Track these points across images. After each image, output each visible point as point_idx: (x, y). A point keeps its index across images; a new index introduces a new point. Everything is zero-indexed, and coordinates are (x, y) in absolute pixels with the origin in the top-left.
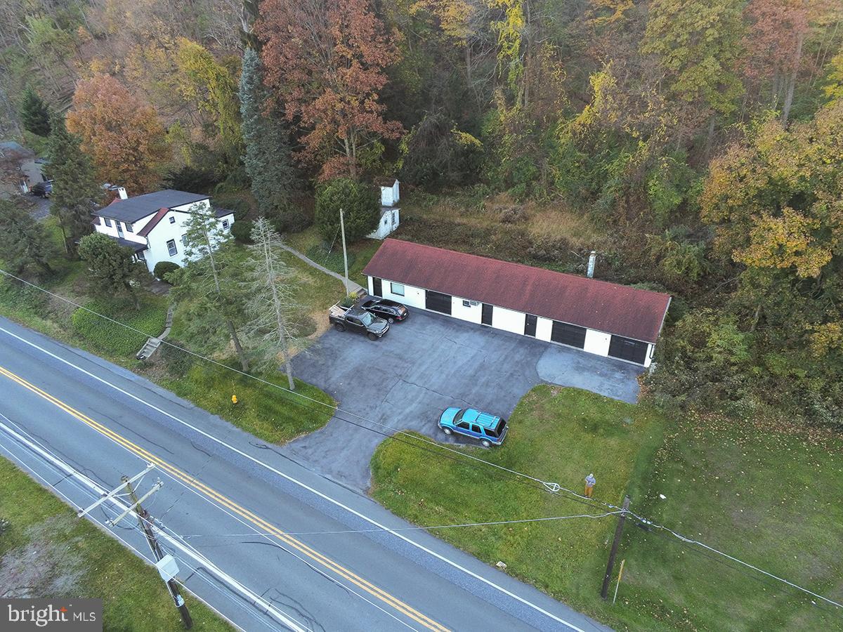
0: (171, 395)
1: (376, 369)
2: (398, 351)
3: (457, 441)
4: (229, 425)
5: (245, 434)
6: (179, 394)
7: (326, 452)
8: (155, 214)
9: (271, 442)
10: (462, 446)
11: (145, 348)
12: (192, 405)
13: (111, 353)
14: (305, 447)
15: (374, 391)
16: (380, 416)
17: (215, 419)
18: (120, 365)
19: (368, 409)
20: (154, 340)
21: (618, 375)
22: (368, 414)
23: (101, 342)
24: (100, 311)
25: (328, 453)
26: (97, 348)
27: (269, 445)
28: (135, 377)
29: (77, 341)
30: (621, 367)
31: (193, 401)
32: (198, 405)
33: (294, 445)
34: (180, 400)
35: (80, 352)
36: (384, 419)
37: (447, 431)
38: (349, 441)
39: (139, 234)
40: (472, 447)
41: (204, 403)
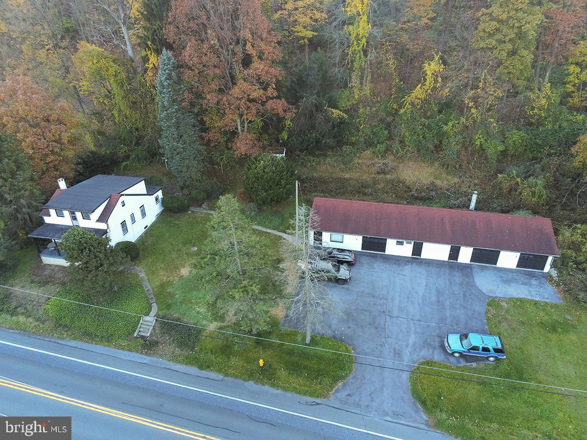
0: (193, 370)
1: (361, 309)
2: (367, 291)
3: (467, 361)
4: (267, 388)
5: (289, 394)
6: (201, 367)
7: (370, 395)
8: (108, 200)
9: (318, 397)
10: (474, 365)
11: (140, 327)
12: (221, 377)
13: (108, 339)
14: (349, 395)
15: (373, 330)
16: (392, 352)
17: (250, 384)
18: (123, 349)
19: (379, 348)
20: (147, 318)
21: (534, 282)
22: (381, 351)
23: (91, 330)
24: (76, 299)
25: (372, 396)
26: (89, 336)
27: (318, 401)
28: (146, 359)
29: (63, 332)
30: (532, 275)
31: (220, 371)
32: (226, 375)
33: (338, 395)
34: (204, 373)
35: (73, 343)
36: (398, 354)
37: (457, 355)
38: (383, 380)
39: (98, 221)
40: (482, 364)
41: (231, 371)
